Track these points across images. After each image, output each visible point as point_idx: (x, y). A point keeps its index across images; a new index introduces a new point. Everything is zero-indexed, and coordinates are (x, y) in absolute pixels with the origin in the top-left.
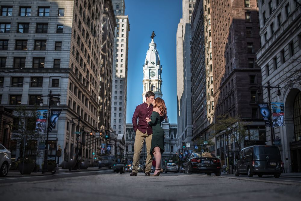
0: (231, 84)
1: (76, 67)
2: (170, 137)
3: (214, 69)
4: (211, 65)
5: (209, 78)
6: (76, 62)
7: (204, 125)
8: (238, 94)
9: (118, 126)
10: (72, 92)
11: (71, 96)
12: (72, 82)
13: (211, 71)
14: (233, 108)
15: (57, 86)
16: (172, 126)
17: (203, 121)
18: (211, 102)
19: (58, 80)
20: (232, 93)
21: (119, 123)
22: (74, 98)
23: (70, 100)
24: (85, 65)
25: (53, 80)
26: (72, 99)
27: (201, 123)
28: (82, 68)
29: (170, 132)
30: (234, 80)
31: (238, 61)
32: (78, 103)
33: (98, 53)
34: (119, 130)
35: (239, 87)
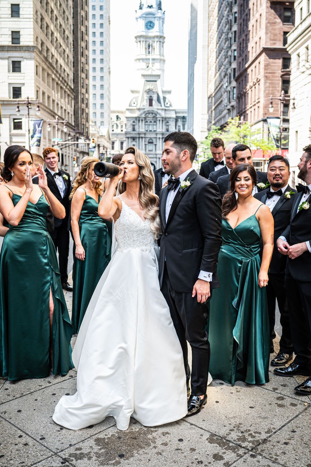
0: (257, 67)
1: (42, 40)
2: (176, 128)
3: (239, 39)
4: (235, 32)
5: (232, 51)
6: (41, 32)
7: (222, 119)
8: (265, 83)
9: (100, 114)
10: (39, 78)
11: (38, 85)
12: (38, 64)
13: (235, 41)
14: (257, 103)
15: (20, 71)
16: (179, 113)
17: (221, 113)
18: (232, 88)
19: (20, 62)
20: (258, 81)
21: (101, 108)
22: (42, 86)
23: (38, 90)
24: (52, 33)
25: (13, 62)
26: (40, 88)
27: (219, 115)
28: (49, 40)
29: (176, 121)
30: (261, 63)
31: (269, 35)
32: (48, 92)
33: (68, 9)
34: (101, 120)
35: (266, 75)
